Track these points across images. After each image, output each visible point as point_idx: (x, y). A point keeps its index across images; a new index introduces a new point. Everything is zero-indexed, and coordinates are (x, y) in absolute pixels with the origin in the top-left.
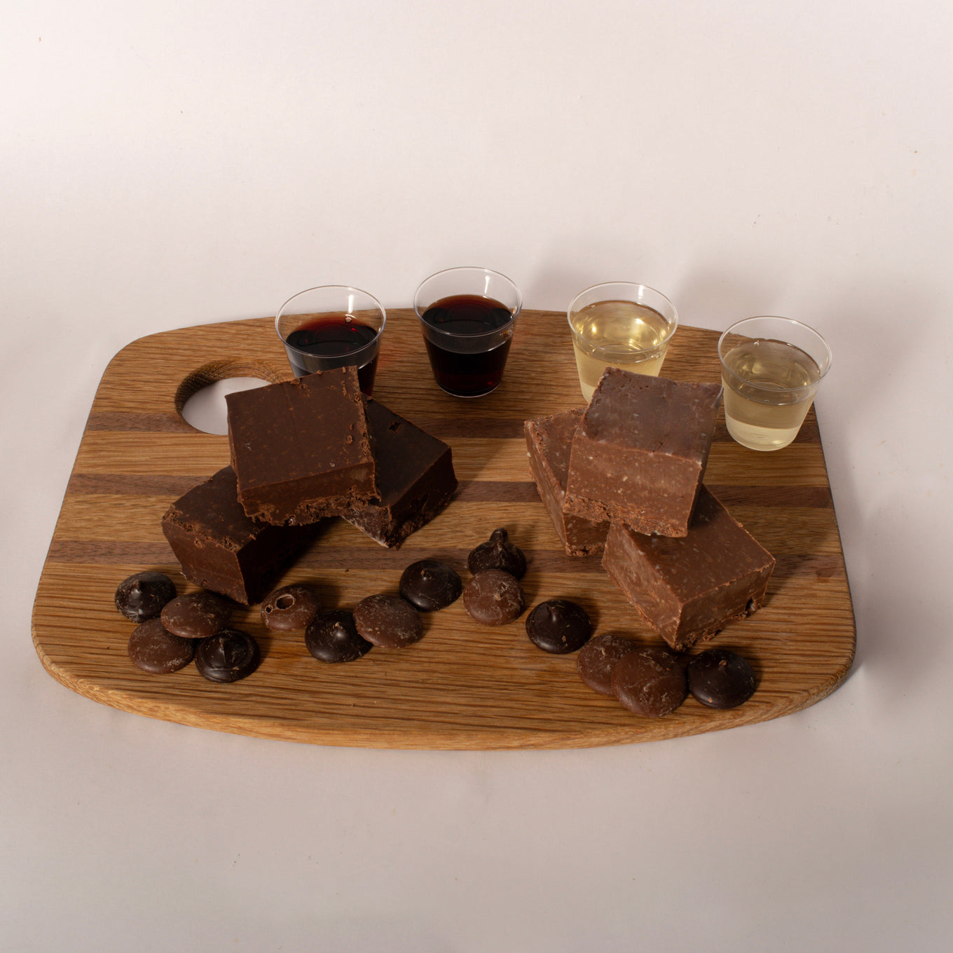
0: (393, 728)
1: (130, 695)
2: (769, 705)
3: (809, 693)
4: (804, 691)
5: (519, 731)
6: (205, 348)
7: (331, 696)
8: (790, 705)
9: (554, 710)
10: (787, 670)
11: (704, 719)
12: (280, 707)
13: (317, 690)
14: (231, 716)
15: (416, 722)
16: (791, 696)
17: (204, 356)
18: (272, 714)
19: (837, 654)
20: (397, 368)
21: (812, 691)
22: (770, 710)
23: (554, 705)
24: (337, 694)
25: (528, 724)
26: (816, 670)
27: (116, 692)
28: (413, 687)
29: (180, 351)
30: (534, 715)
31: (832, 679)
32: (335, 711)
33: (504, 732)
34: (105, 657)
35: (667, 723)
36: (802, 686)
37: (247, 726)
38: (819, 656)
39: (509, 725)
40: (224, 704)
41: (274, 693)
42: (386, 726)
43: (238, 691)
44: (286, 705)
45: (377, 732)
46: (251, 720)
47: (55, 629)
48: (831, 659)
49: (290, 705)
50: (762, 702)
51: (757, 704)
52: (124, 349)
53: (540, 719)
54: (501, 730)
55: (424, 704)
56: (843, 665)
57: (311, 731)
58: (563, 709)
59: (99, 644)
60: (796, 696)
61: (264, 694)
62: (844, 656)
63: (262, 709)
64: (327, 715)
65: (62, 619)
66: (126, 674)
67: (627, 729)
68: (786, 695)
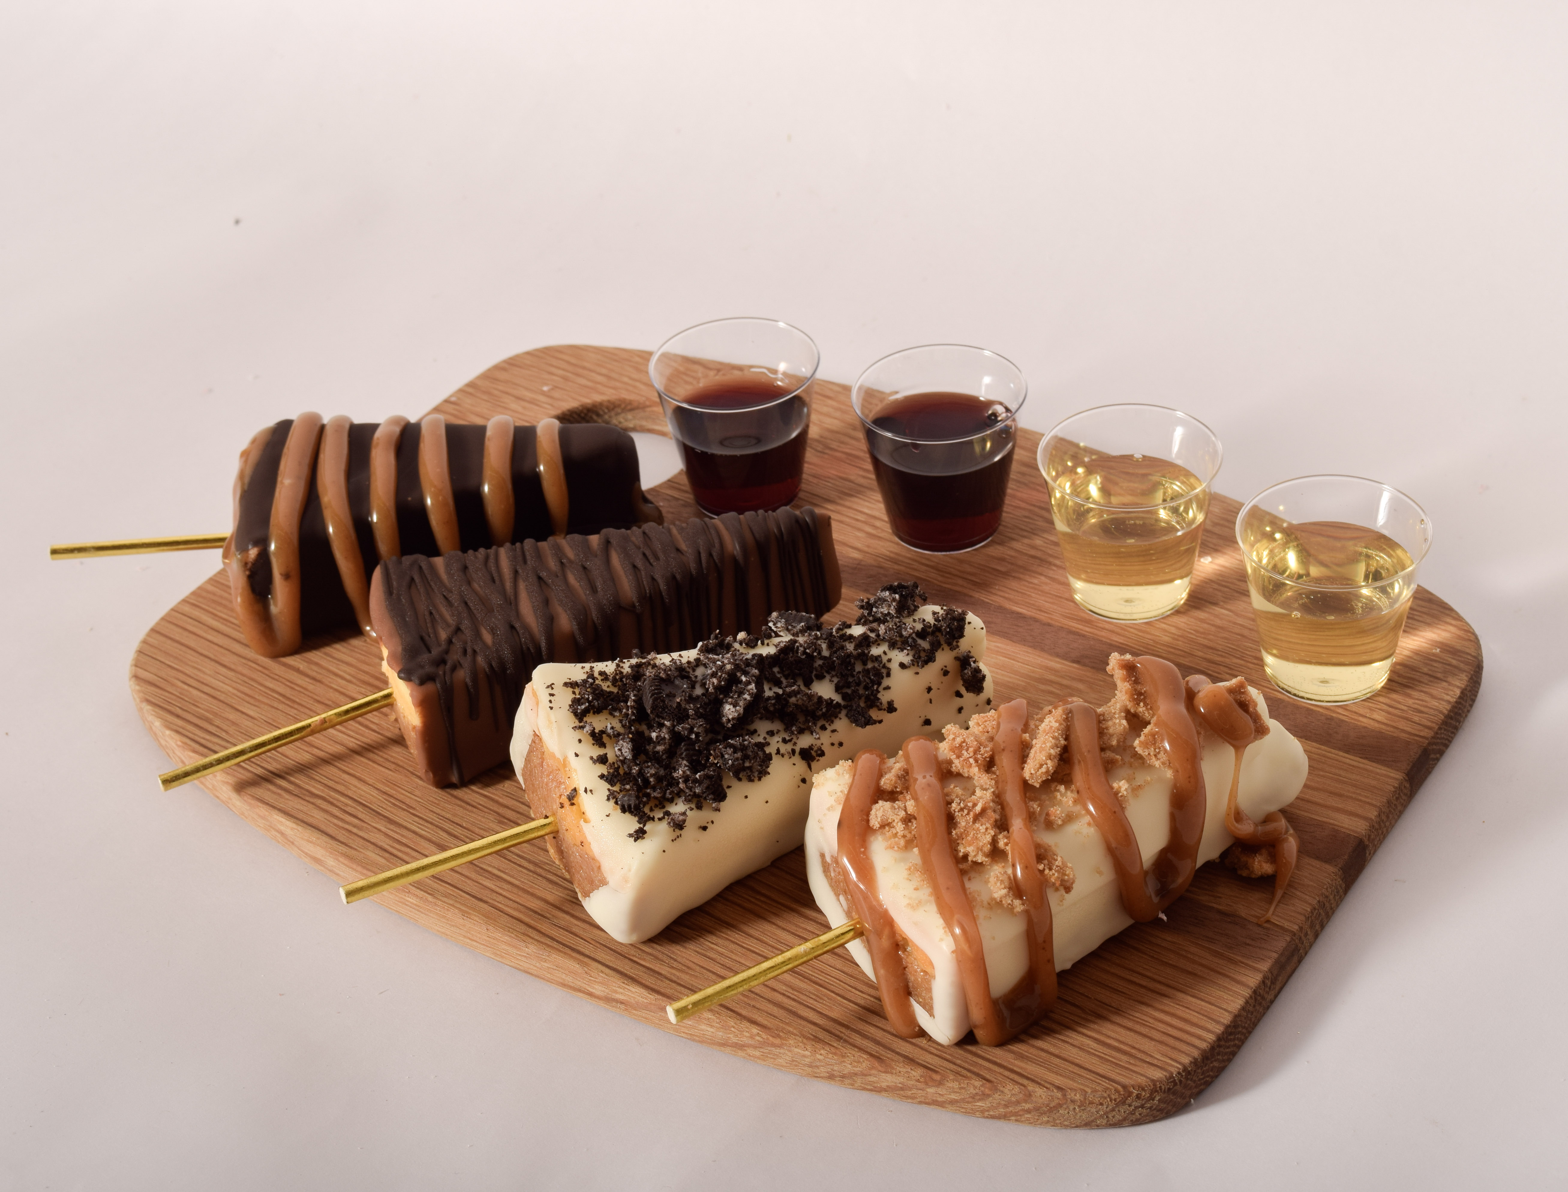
0: (451, 902)
1: (185, 744)
2: (988, 1085)
3: (1064, 1095)
4: (1059, 1088)
5: (607, 971)
6: (626, 379)
7: (410, 835)
8: (1026, 1102)
9: (675, 964)
10: (1057, 1052)
11: (877, 1064)
12: (340, 824)
13: (405, 824)
14: (277, 812)
15: (485, 906)
16: (1031, 1087)
17: (614, 388)
18: (323, 827)
19: (1155, 1062)
20: (852, 478)
21: (1071, 1095)
22: (989, 1096)
23: (679, 959)
24: (421, 836)
25: (626, 967)
26: (1103, 1069)
27: (173, 734)
28: (520, 866)
29: (593, 374)
30: (644, 960)
31: (1117, 1091)
32: (400, 854)
33: (587, 965)
34: (195, 692)
35: (819, 1046)
36: (1058, 1080)
37: (289, 832)
38: (1125, 1053)
39: (599, 959)
40: (279, 794)
41: (347, 805)
42: (446, 897)
43: (307, 787)
44: (348, 823)
45: (430, 898)
46: (294, 826)
47: (169, 642)
48: (1138, 1063)
49: (355, 826)
50: (978, 1075)
51: (969, 1074)
52: (528, 353)
53: (648, 968)
54: (586, 960)
55: (515, 890)
56: (1153, 1081)
57: (354, 866)
58: (688, 968)
59: (202, 675)
60: (1039, 1092)
61: (335, 802)
62: (1165, 1070)
63: (318, 817)
64: (387, 855)
65: (186, 634)
66: (201, 719)
67: (755, 1030)
68: (1025, 1082)
